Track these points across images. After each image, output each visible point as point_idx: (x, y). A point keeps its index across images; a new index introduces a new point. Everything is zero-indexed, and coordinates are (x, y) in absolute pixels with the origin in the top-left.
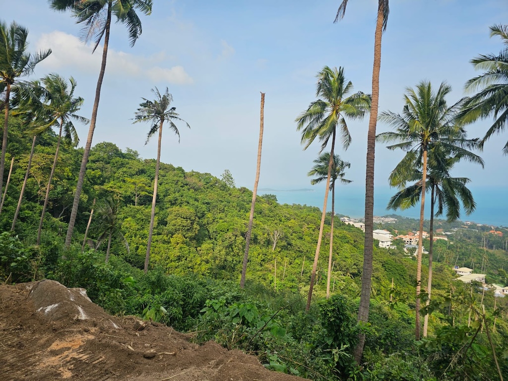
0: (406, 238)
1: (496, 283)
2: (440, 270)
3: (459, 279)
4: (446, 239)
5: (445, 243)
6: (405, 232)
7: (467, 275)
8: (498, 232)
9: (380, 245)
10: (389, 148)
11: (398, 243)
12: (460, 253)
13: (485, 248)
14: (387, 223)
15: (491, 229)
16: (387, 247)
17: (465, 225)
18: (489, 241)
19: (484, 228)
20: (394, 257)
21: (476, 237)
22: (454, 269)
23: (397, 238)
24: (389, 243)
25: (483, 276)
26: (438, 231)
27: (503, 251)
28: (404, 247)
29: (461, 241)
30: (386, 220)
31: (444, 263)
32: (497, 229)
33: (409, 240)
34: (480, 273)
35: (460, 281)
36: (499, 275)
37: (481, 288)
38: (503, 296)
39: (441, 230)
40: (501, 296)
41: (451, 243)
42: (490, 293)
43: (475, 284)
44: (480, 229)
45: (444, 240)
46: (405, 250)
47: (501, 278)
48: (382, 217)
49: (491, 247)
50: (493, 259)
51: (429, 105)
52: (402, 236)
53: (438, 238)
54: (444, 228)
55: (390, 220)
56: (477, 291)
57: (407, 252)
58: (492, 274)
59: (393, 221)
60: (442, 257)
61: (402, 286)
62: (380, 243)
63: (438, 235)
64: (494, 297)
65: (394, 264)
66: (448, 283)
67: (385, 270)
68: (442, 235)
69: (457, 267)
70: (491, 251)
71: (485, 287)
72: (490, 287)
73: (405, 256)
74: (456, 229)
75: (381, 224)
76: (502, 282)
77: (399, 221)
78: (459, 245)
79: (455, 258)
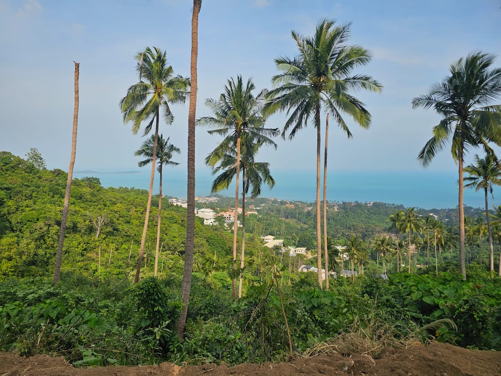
0: (226, 215)
1: (290, 246)
2: (252, 239)
3: (265, 245)
4: (256, 213)
5: (255, 216)
6: (226, 209)
7: (271, 242)
8: (292, 205)
9: (204, 223)
10: (210, 132)
11: (220, 219)
12: (266, 224)
13: (283, 219)
14: (211, 202)
15: (287, 203)
16: (211, 224)
17: (269, 201)
18: (286, 213)
19: (282, 203)
20: (216, 232)
21: (277, 210)
22: (262, 238)
23: (219, 215)
24: (213, 220)
25: (281, 241)
26: (251, 207)
27: (295, 220)
28: (225, 222)
29: (267, 214)
30: (210, 199)
31: (255, 233)
32: (291, 203)
33: (229, 216)
34: (279, 239)
35: (266, 247)
36: (293, 239)
37: (281, 251)
38: (295, 255)
39: (253, 206)
40: (294, 256)
41: (260, 216)
42: (287, 254)
43: (277, 248)
44: (279, 203)
45: (255, 214)
46: (225, 225)
47: (293, 241)
48: (207, 197)
49: (287, 217)
50: (288, 227)
51: (241, 97)
52: (223, 213)
53: (251, 213)
54: (254, 204)
55: (213, 199)
56: (277, 254)
57: (227, 227)
58: (287, 239)
59: (215, 200)
60: (253, 228)
61: (223, 257)
62: (205, 220)
63: (251, 210)
64: (289, 257)
65: (217, 238)
66: (258, 249)
67: (209, 245)
68: (253, 210)
69: (264, 236)
70: (287, 221)
71: (283, 250)
72: (286, 249)
73: (225, 230)
74: (263, 205)
75: (205, 203)
76: (294, 244)
77: (221, 200)
78: (265, 217)
79: (263, 229)
